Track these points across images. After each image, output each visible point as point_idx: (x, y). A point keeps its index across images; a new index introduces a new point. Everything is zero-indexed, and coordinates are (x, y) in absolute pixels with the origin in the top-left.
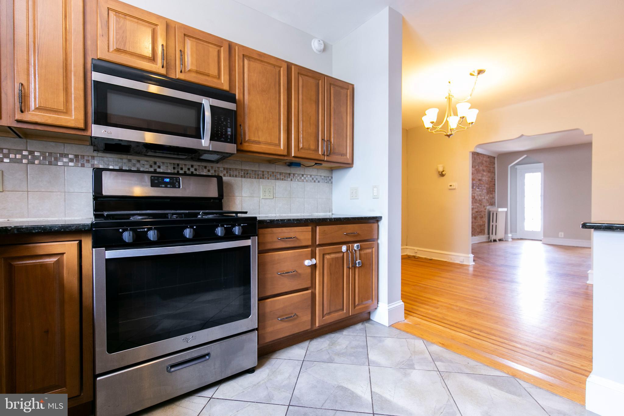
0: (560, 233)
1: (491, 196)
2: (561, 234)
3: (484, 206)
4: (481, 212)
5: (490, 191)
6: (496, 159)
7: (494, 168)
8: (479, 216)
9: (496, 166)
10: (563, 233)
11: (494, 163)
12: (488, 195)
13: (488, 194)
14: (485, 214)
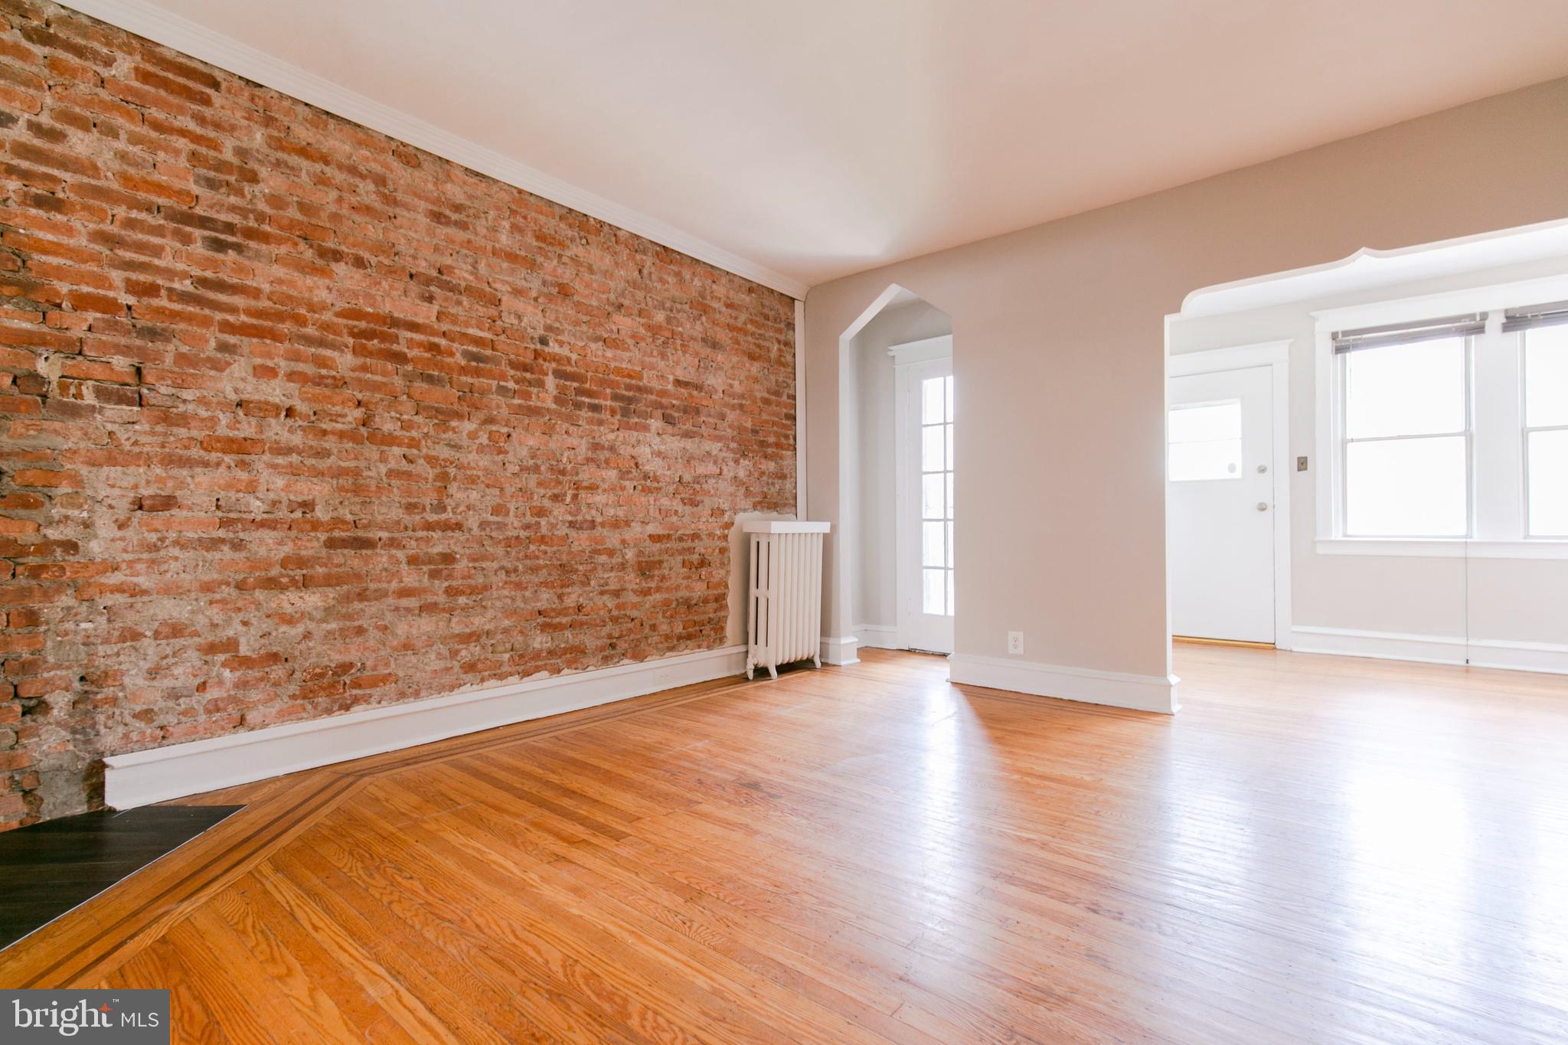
0: (1012, 634)
1: (771, 466)
2: (1016, 639)
3: (718, 512)
4: (695, 536)
5: (763, 444)
6: (799, 306)
7: (789, 344)
8: (679, 558)
9: (799, 337)
10: (1020, 635)
11: (791, 326)
12: (744, 462)
13: (744, 455)
14: (723, 551)
